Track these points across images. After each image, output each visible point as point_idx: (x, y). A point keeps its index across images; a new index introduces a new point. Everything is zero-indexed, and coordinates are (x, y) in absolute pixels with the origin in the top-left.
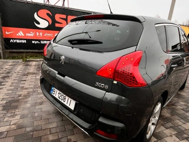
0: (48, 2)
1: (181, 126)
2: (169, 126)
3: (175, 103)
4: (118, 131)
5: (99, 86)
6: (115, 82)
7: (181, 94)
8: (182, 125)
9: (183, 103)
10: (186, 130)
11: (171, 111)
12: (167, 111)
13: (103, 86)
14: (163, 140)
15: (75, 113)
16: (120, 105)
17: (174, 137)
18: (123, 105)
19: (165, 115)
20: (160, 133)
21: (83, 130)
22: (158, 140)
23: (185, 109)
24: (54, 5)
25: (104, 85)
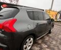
6: (3, 30)
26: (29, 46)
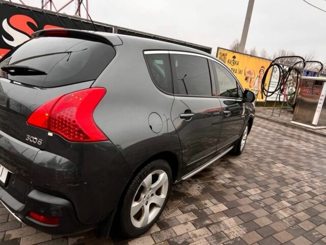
0: (50, 2)
1: (208, 209)
2: (190, 209)
3: (216, 176)
4: (57, 211)
5: (31, 140)
6: (50, 134)
7: (233, 162)
8: (210, 208)
9: (228, 176)
10: (214, 213)
11: (204, 187)
12: (199, 187)
13: (35, 140)
14: (170, 229)
15: (7, 188)
16: (57, 170)
17: (190, 224)
18: (61, 170)
19: (191, 193)
20: (170, 220)
21: (14, 214)
22: (161, 230)
23: (227, 184)
24: (57, 13)
25: (36, 138)
26: (153, 206)
